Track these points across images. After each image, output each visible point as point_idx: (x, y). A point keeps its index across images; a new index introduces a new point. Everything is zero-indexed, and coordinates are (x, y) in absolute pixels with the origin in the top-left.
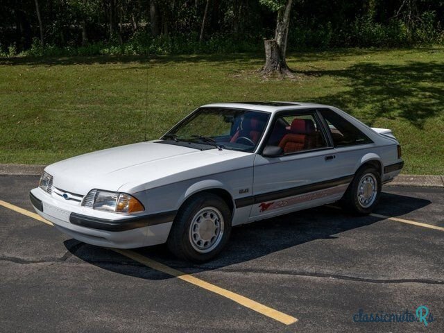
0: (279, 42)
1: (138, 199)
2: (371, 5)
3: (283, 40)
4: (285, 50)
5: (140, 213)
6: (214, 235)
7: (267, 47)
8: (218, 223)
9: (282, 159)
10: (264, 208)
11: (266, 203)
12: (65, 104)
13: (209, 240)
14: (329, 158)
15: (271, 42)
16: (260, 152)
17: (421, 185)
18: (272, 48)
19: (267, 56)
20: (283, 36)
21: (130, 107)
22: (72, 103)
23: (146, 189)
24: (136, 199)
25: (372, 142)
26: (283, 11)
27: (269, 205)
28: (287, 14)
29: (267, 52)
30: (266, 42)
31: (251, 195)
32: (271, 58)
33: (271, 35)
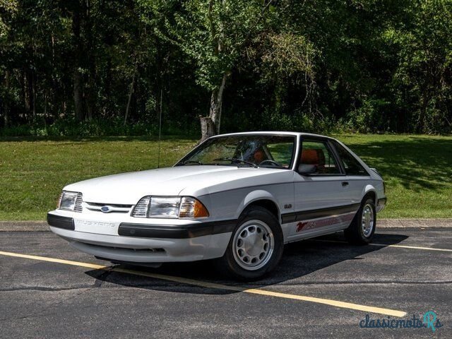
0: (213, 119)
1: (202, 203)
2: (277, 99)
3: (217, 118)
4: (219, 127)
5: (205, 219)
6: (263, 251)
7: (203, 123)
8: (268, 238)
9: (314, 179)
10: (301, 226)
11: (303, 222)
12: (7, 171)
13: (258, 257)
14: (345, 183)
15: (207, 119)
16: (297, 170)
17: (384, 226)
18: (208, 124)
19: (203, 132)
20: (217, 113)
21: (79, 173)
22: (14, 170)
23: (210, 192)
24: (201, 203)
25: (369, 175)
26: (217, 91)
27: (304, 224)
28: (220, 94)
29: (203, 128)
30: (202, 119)
31: (293, 211)
32: (207, 134)
33: (206, 112)
